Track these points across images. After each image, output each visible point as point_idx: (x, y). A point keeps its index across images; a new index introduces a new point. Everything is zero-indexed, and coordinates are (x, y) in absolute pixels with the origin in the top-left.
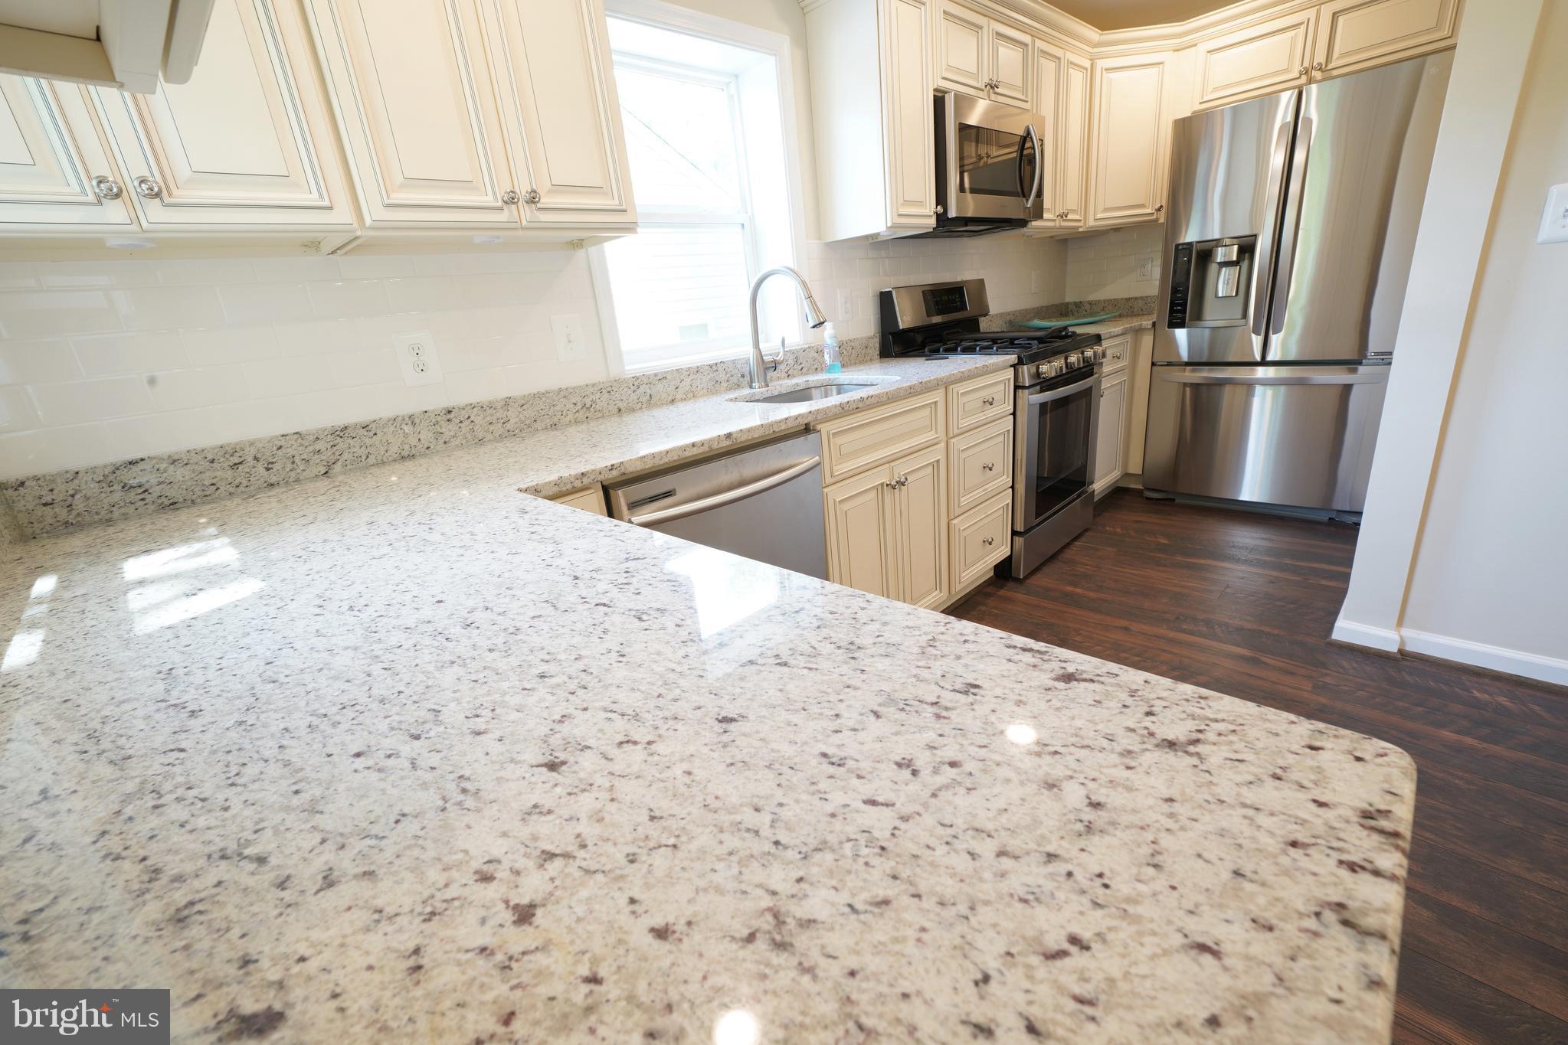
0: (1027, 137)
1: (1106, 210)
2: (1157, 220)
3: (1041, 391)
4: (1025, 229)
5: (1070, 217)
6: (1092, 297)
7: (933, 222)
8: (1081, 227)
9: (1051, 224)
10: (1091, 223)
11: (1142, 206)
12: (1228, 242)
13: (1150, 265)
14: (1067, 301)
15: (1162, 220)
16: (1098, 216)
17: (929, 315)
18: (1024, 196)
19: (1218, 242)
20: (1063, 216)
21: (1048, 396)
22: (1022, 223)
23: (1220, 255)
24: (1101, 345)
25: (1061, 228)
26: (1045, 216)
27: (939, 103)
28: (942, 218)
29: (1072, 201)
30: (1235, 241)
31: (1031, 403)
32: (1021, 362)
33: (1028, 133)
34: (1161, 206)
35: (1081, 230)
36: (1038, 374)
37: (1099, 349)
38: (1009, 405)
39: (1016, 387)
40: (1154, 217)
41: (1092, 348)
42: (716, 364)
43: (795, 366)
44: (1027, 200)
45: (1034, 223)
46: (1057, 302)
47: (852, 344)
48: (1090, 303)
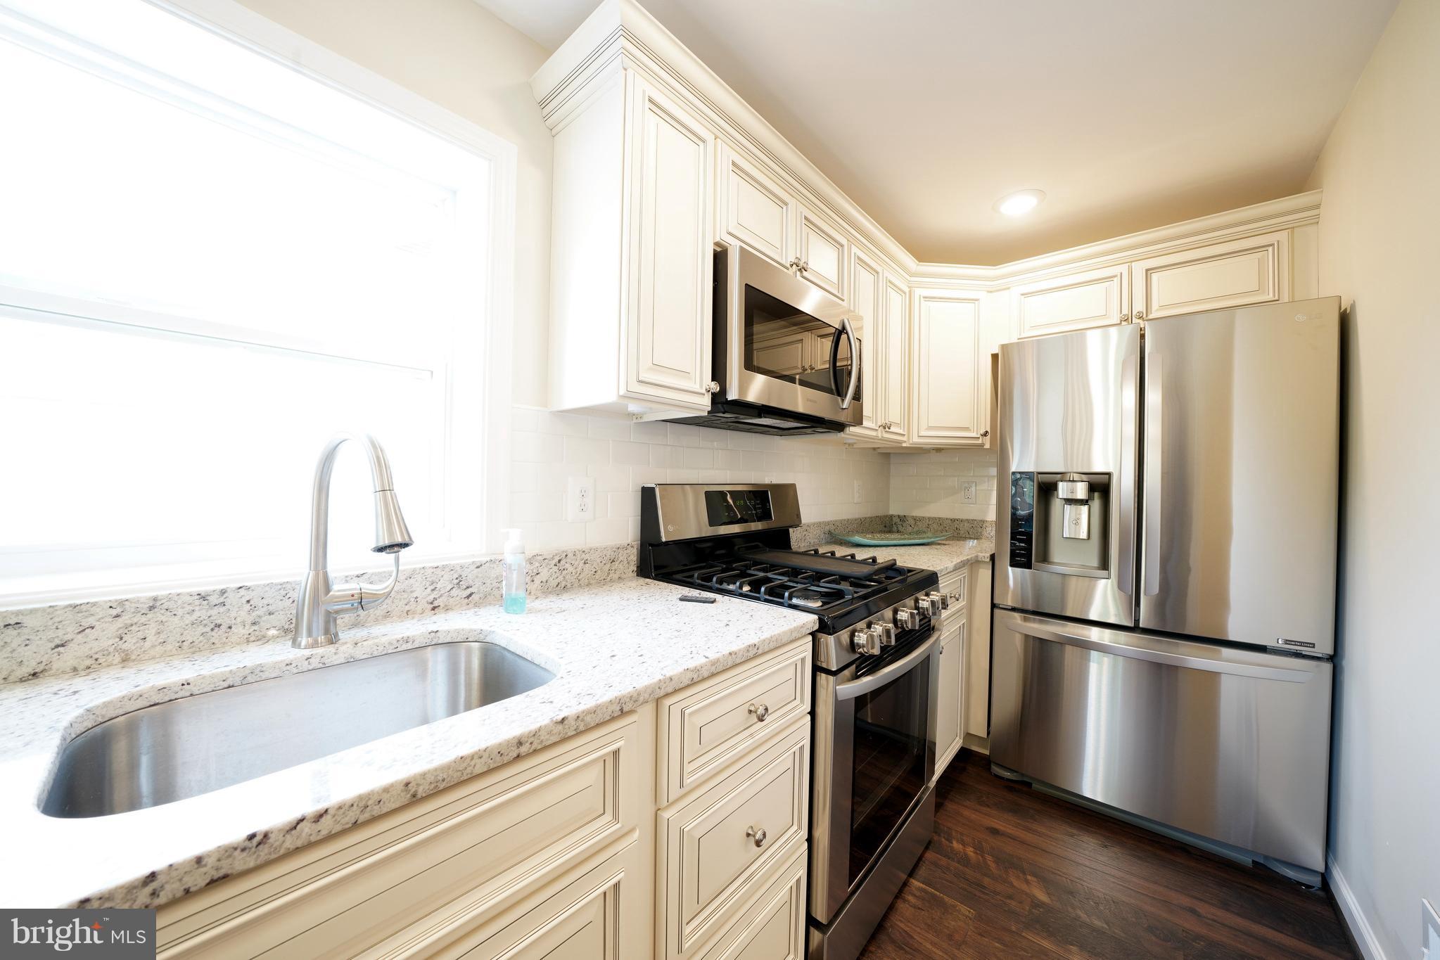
0: (842, 331)
1: (930, 428)
2: (982, 445)
3: (856, 677)
4: (842, 435)
5: (893, 429)
6: (918, 513)
7: (706, 402)
8: (905, 442)
9: (873, 433)
10: (916, 439)
11: (967, 429)
12: (1076, 477)
13: (973, 489)
14: (891, 512)
15: (987, 446)
16: (920, 433)
17: (713, 522)
18: (839, 395)
19: (1063, 476)
20: (886, 427)
21: (867, 683)
22: (839, 427)
23: (1063, 490)
24: (938, 590)
25: (883, 439)
26: (865, 423)
27: (720, 259)
28: (719, 400)
29: (894, 415)
30: (1084, 478)
31: (840, 699)
32: (825, 627)
33: (844, 328)
34: (987, 432)
35: (904, 445)
36: (853, 646)
37: (935, 596)
38: (802, 701)
39: (817, 669)
40: (980, 441)
41: (927, 595)
42: (223, 592)
43: (454, 592)
44: (843, 400)
45: (852, 429)
46: (881, 513)
47: (587, 557)
48: (915, 519)
